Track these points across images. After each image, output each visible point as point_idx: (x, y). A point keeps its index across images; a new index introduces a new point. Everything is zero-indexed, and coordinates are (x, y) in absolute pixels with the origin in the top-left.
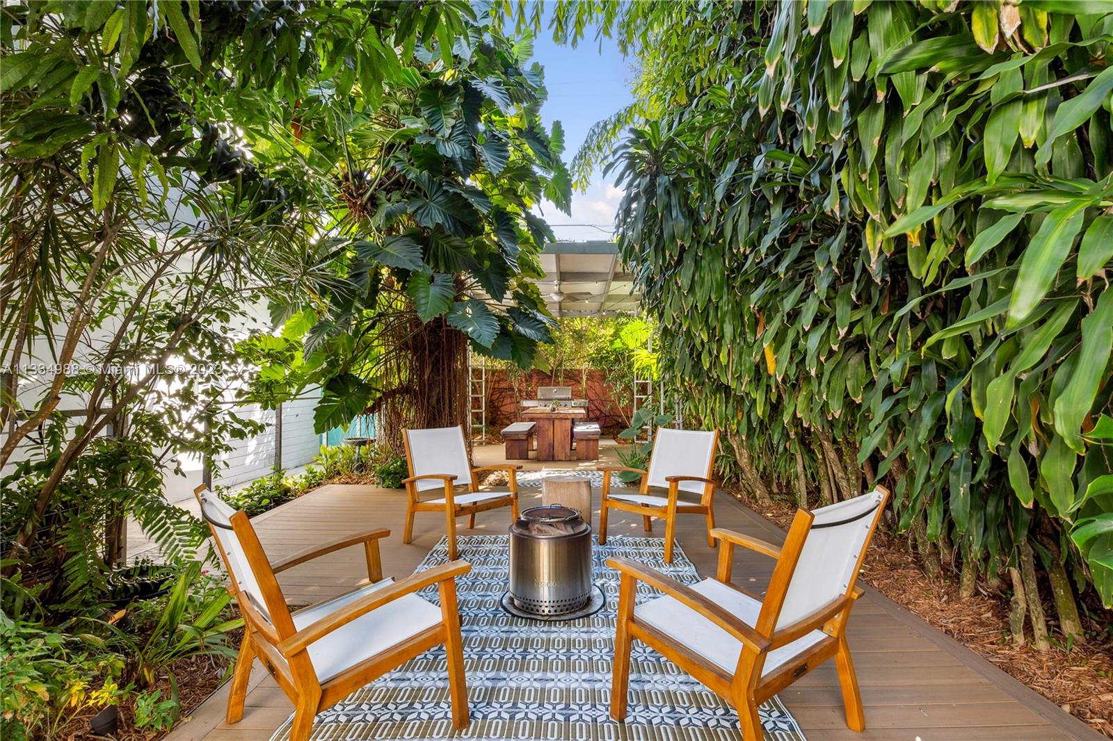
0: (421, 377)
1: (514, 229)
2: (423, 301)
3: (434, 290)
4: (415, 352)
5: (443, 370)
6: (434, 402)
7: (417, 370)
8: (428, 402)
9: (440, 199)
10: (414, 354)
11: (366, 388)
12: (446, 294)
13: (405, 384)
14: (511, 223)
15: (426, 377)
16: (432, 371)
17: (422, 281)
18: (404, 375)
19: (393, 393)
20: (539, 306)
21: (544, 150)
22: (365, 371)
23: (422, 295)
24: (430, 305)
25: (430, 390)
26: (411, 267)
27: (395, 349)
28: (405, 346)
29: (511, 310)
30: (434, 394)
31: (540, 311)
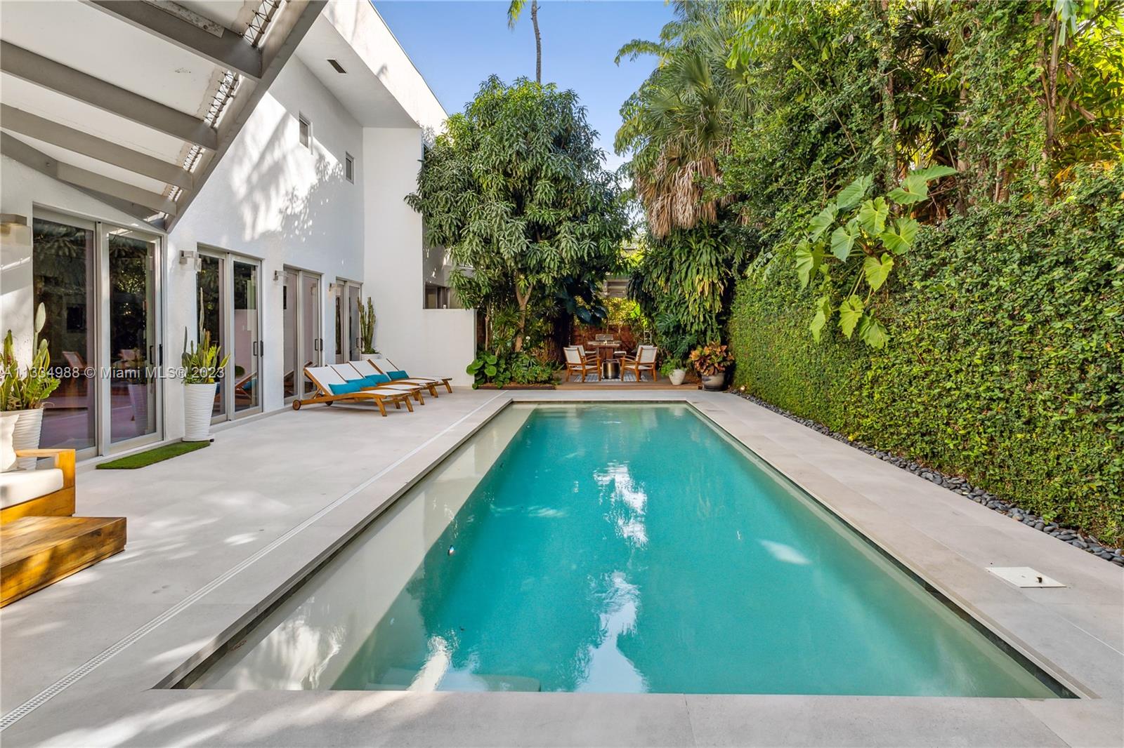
31: (602, 306)
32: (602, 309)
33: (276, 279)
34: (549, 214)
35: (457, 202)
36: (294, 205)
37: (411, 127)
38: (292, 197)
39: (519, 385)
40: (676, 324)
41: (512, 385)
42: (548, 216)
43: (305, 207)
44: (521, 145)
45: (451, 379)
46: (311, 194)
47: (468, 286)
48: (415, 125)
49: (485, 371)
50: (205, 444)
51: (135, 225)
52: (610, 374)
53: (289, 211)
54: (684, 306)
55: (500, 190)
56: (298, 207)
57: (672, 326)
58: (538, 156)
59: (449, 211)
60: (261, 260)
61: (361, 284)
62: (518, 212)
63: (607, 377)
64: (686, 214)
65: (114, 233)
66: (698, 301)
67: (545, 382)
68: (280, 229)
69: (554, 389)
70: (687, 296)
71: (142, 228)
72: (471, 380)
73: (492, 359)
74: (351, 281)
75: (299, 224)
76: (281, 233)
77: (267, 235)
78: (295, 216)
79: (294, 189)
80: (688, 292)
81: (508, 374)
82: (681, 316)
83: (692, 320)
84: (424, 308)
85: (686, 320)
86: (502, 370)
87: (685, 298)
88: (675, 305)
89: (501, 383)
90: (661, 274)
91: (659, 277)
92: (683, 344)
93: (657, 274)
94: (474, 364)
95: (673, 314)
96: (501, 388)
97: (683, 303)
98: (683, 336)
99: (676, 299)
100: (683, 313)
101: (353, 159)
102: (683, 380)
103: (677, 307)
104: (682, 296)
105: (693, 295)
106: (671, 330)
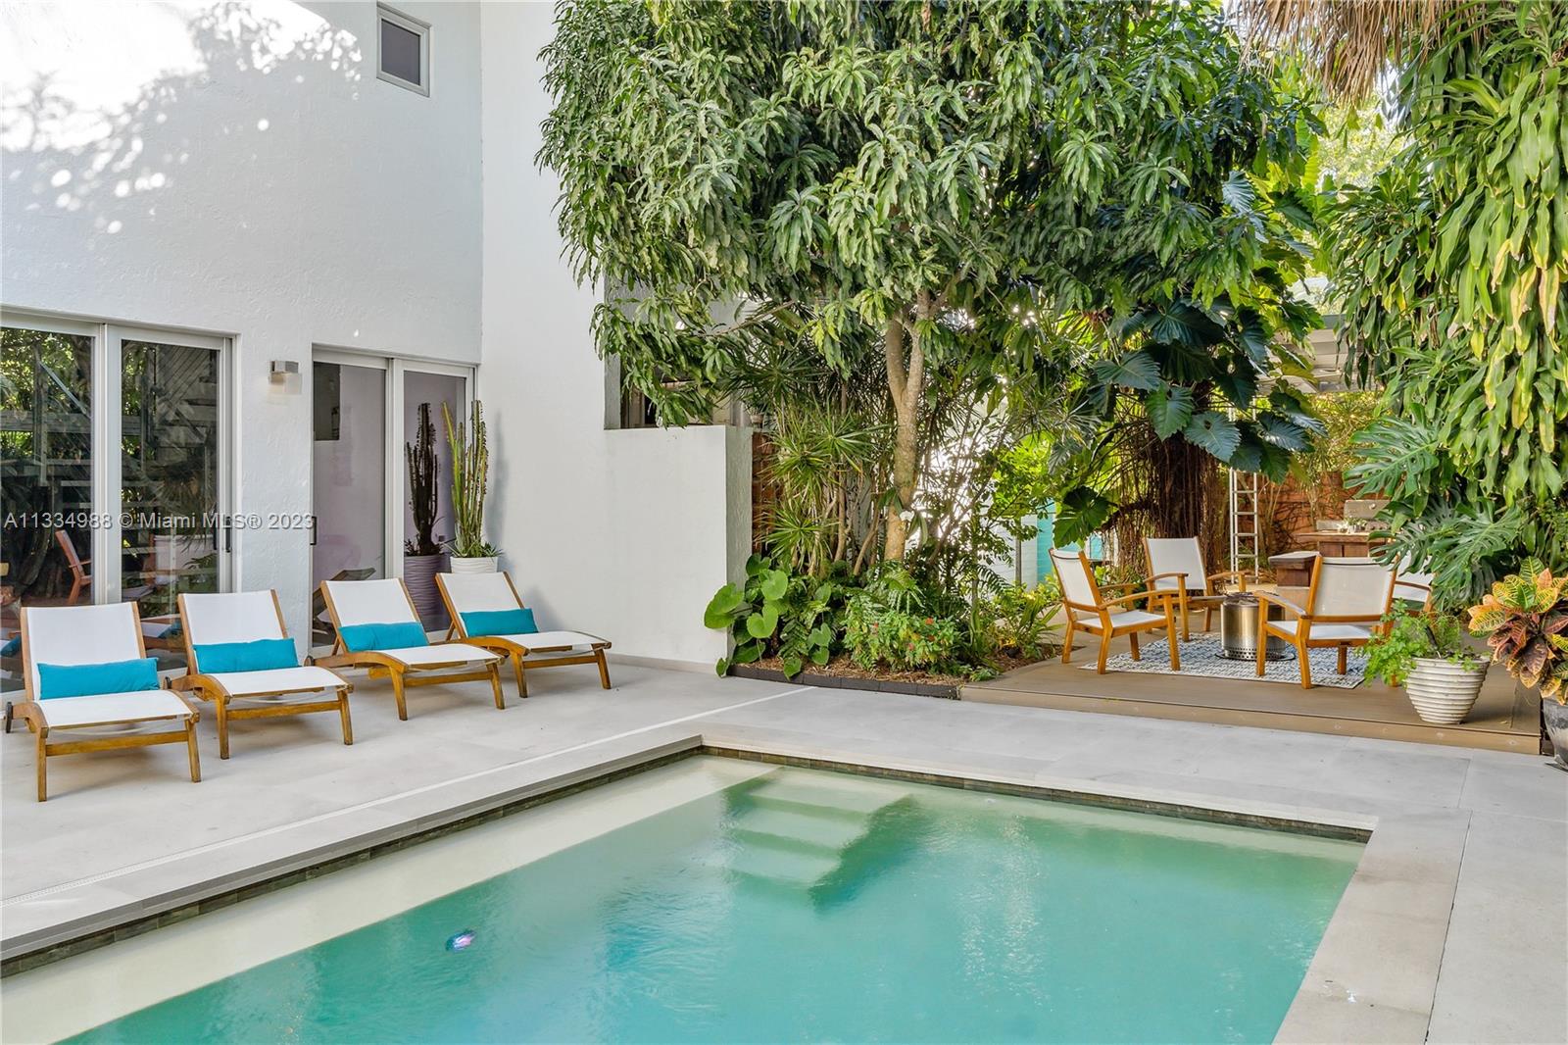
0: (1162, 490)
1: (1263, 328)
2: (1161, 419)
3: (1171, 406)
4: (1154, 462)
5: (1187, 481)
6: (1177, 519)
7: (1158, 483)
8: (1170, 517)
9: (1177, 311)
10: (1154, 464)
11: (1103, 502)
12: (1184, 409)
13: (1144, 497)
14: (1260, 321)
15: (1167, 490)
16: (1174, 483)
17: (1159, 399)
18: (1144, 487)
19: (1129, 508)
20: (1302, 404)
21: (1307, 218)
22: (1101, 483)
23: (1160, 412)
24: (1168, 420)
25: (1172, 505)
26: (1148, 387)
27: (1132, 460)
28: (1143, 456)
29: (1263, 416)
30: (1176, 509)
31: (1303, 412)
32: (1301, 420)
38: (36, 102)
39: (852, 675)
40: (1432, 462)
41: (835, 670)
45: (614, 644)
49: (753, 620)
54: (1467, 387)
57: (1413, 470)
61: (475, 368)
63: (1235, 655)
66: (1529, 363)
69: (955, 696)
70: (1477, 343)
72: (717, 645)
80: (1476, 323)
81: (824, 636)
82: (1447, 430)
83: (1501, 448)
84: (608, 427)
85: (1474, 446)
86: (810, 618)
87: (1472, 355)
88: (1432, 386)
89: (799, 662)
90: (1397, 266)
91: (1390, 280)
92: (1456, 551)
93: (1383, 269)
94: (723, 596)
95: (1427, 424)
96: (794, 679)
97: (1458, 374)
98: (1465, 519)
99: (1438, 361)
100: (1460, 418)
101: (428, 27)
102: (1460, 708)
103: (1442, 393)
104: (1461, 344)
105: (1496, 338)
106: (1411, 488)
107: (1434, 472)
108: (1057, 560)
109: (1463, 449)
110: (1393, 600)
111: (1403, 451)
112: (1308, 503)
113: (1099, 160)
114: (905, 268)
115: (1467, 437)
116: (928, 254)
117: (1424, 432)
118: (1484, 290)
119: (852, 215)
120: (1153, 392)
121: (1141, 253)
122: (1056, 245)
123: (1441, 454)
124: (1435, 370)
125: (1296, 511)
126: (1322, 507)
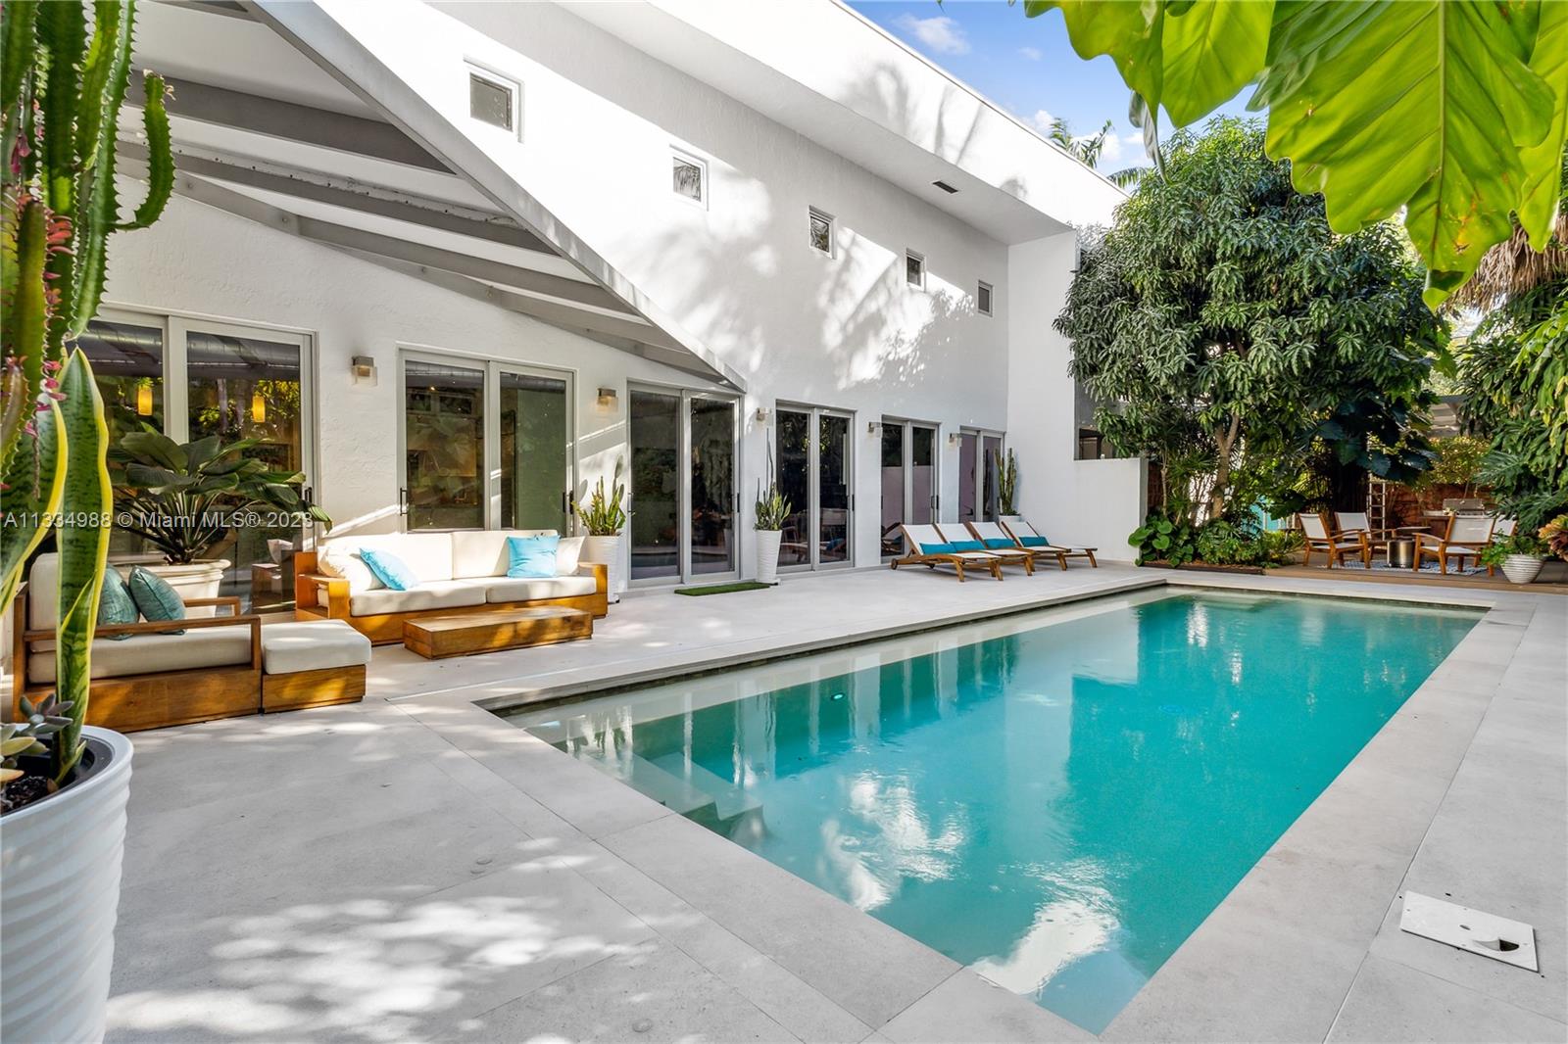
0: (1335, 491)
2: (1342, 454)
3: (1348, 447)
7: (1332, 488)
11: (1300, 497)
12: (1356, 449)
13: (1322, 495)
15: (1339, 491)
17: (1342, 444)
19: (1313, 501)
20: (1425, 444)
23: (1342, 450)
24: (1347, 455)
25: (1342, 499)
26: (1336, 438)
29: (1403, 451)
30: (1344, 501)
31: (1427, 449)
32: (1425, 453)
33: (871, 430)
34: (1237, 313)
35: (1102, 316)
36: (899, 350)
37: (1063, 232)
38: (899, 341)
39: (1206, 565)
40: (1520, 471)
41: (1197, 563)
42: (1235, 315)
43: (915, 351)
44: (1184, 219)
45: (1096, 550)
46: (922, 336)
47: (1120, 427)
48: (1066, 228)
49: (1154, 542)
50: (766, 586)
51: (713, 388)
52: (1403, 559)
53: (891, 357)
54: (1539, 438)
55: (1158, 289)
56: (905, 351)
57: (1509, 475)
58: (1211, 228)
59: (1092, 330)
60: (853, 412)
61: (1004, 434)
62: (1190, 315)
64: (1500, 268)
65: (697, 397)
67: (1249, 563)
68: (879, 377)
69: (1262, 574)
70: (1546, 419)
71: (721, 391)
72: (1135, 553)
73: (1166, 527)
74: (985, 430)
75: (904, 370)
76: (879, 382)
77: (863, 386)
78: (902, 362)
79: (898, 332)
80: (1547, 410)
81: (1190, 548)
82: (1528, 456)
83: (1557, 464)
84: (1075, 459)
85: (1543, 464)
86: (1181, 543)
87: (1543, 423)
88: (1521, 437)
89: (1178, 560)
90: (1501, 383)
91: (1496, 389)
92: (1532, 508)
93: (1493, 384)
94: (1139, 531)
95: (1518, 454)
96: (1176, 567)
97: (1537, 432)
98: (1537, 495)
99: (1525, 426)
100: (1535, 451)
101: (991, 287)
102: (1531, 576)
103: (1526, 440)
104: (1537, 419)
105: (1557, 416)
106: (1508, 483)
107: (1520, 476)
108: (1302, 519)
109: (1537, 465)
110: (1492, 533)
111: (1503, 466)
112: (1417, 502)
113: (1358, 346)
114: (1260, 392)
115: (1539, 459)
116: (1271, 387)
117: (1516, 457)
118: (1550, 397)
119: (1239, 373)
120: (1338, 440)
121: (1365, 379)
122: (1322, 378)
123: (1525, 467)
124: (1523, 430)
125: (1407, 506)
126: (1426, 504)
